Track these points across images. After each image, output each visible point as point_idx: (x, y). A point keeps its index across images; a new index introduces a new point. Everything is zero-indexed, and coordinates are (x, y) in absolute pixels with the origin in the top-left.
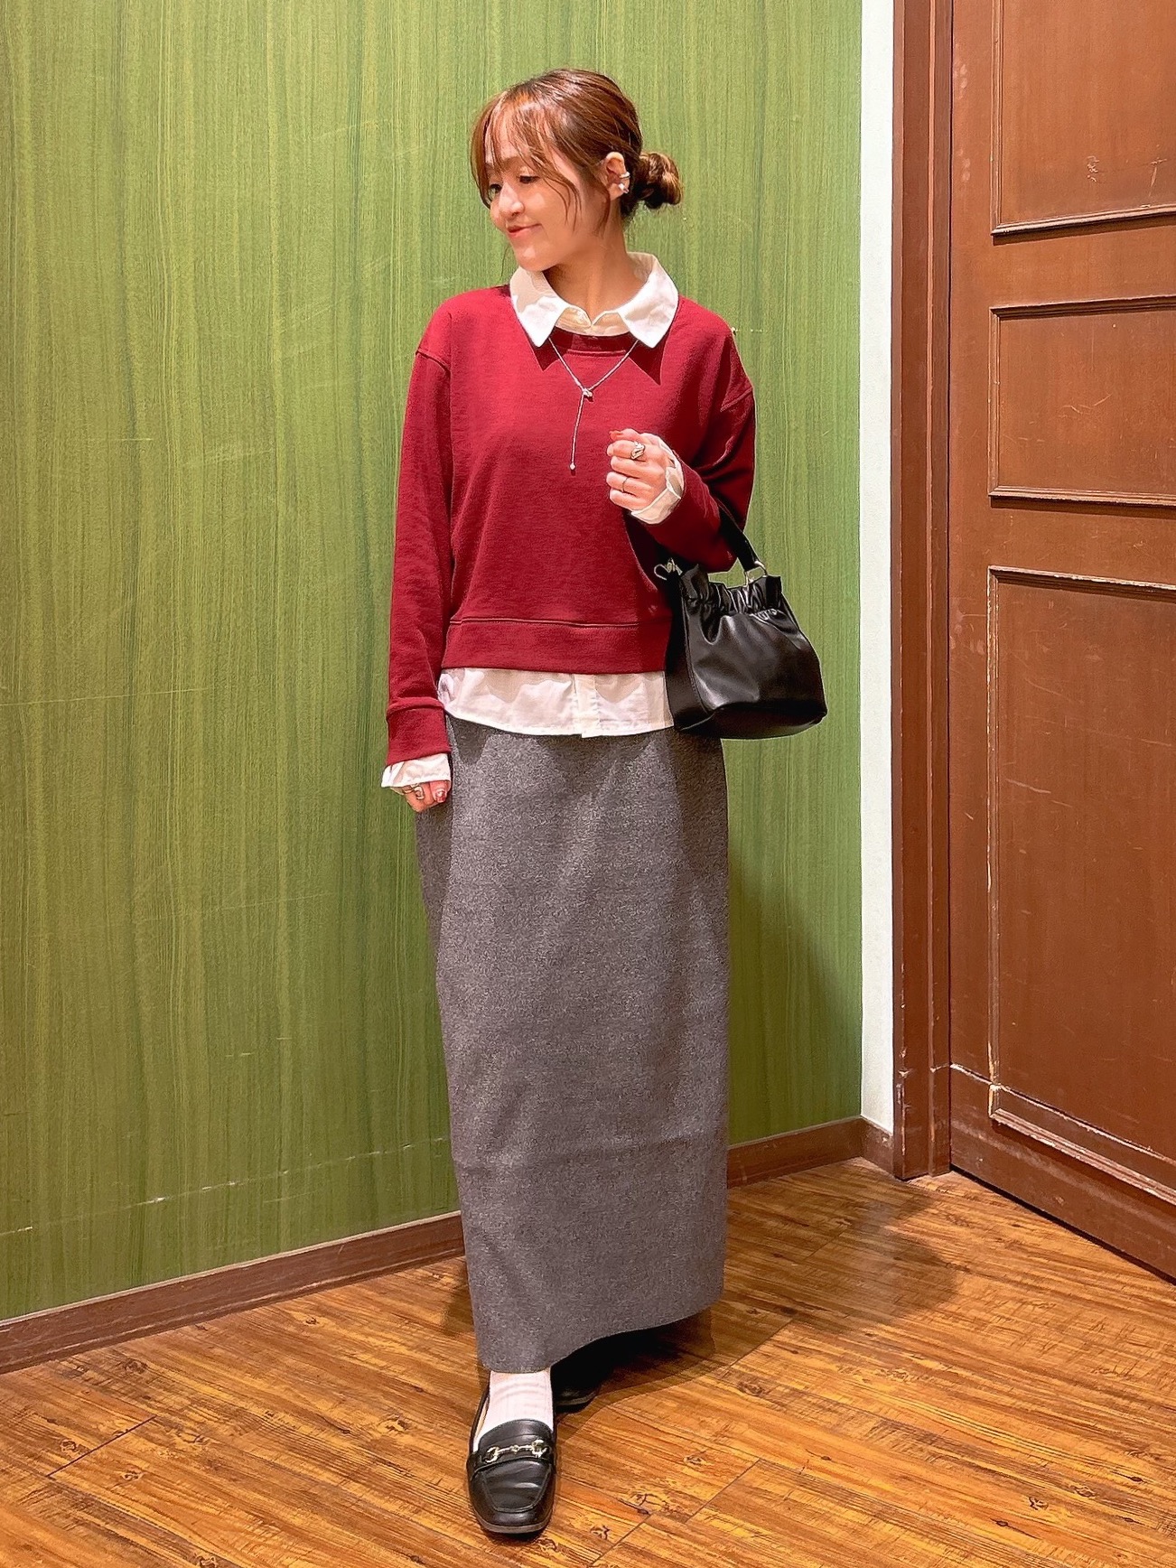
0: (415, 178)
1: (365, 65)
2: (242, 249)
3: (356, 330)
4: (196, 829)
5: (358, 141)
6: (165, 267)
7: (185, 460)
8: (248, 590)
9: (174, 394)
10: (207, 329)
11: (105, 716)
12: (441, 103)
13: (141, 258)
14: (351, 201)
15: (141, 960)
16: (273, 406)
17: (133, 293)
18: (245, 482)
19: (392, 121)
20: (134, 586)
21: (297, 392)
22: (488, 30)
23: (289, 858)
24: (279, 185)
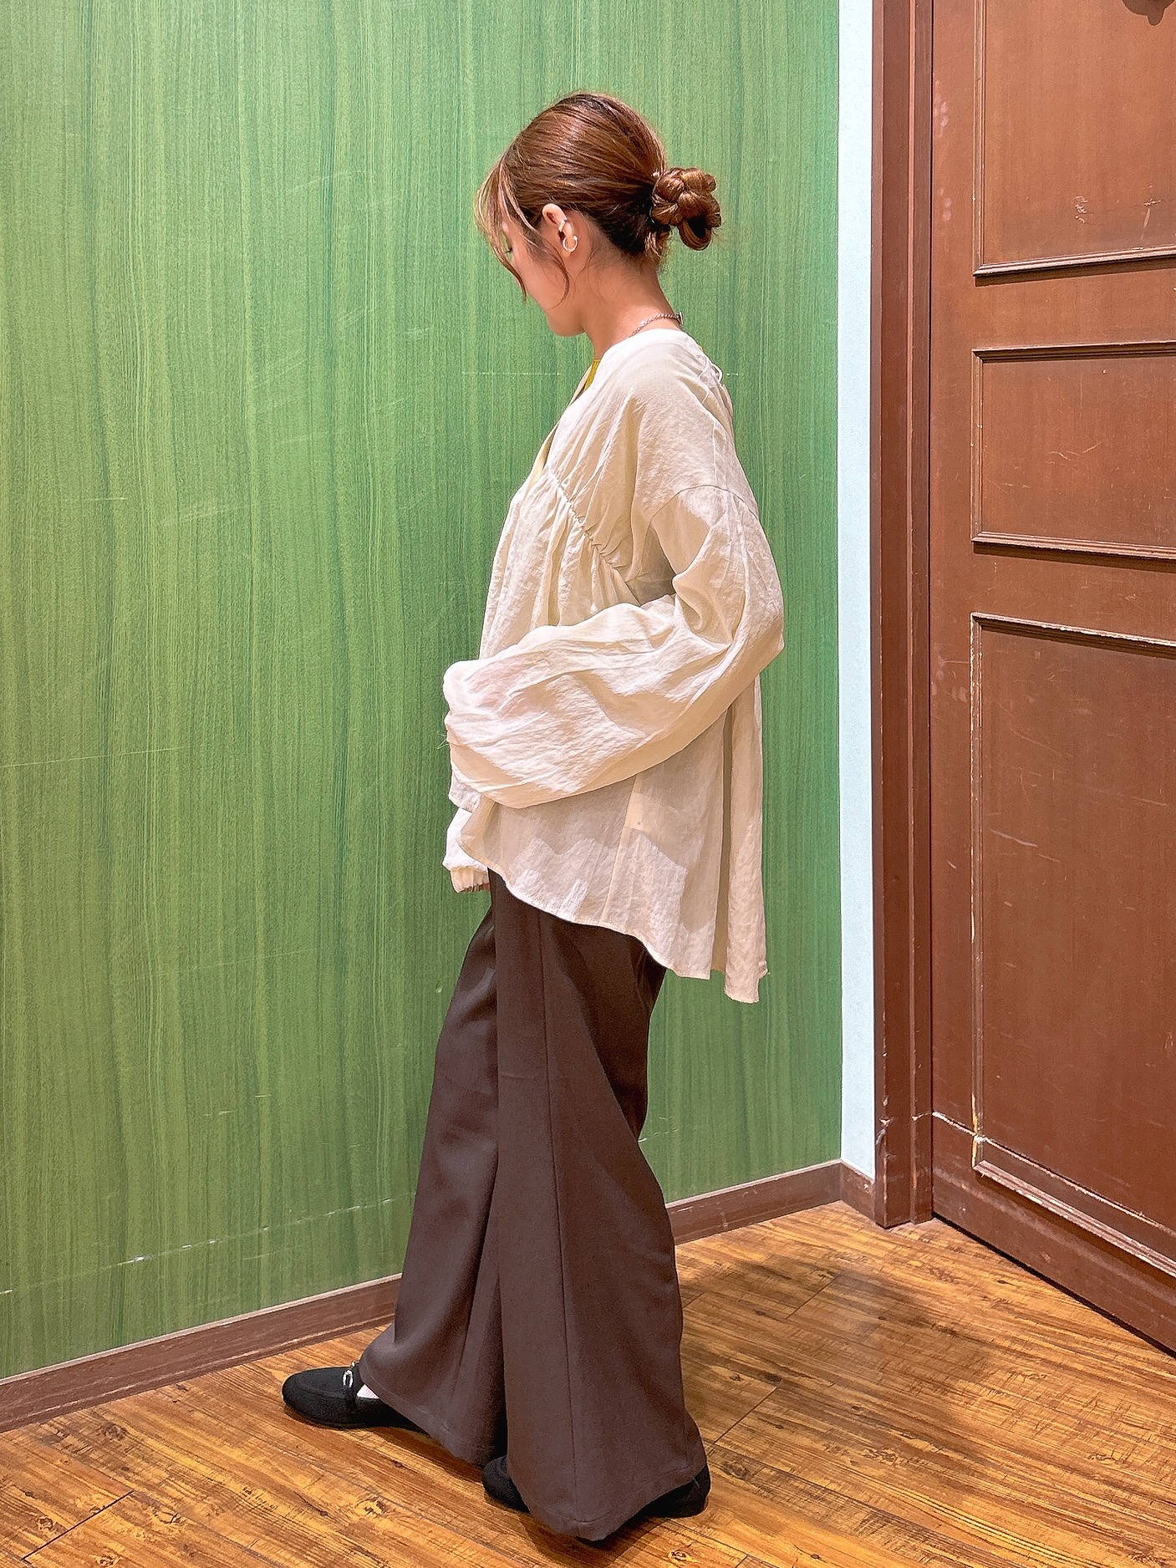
0: (389, 228)
1: (337, 112)
2: (215, 305)
3: (330, 385)
4: (173, 889)
5: (330, 192)
6: (138, 325)
7: (159, 518)
8: (224, 647)
9: (148, 452)
10: (180, 387)
11: (81, 778)
12: (414, 153)
13: (113, 316)
14: (324, 254)
15: (119, 1021)
16: (247, 462)
17: (105, 351)
18: (220, 539)
19: (365, 171)
20: (109, 647)
21: (272, 448)
22: (461, 78)
23: (267, 915)
24: (252, 239)
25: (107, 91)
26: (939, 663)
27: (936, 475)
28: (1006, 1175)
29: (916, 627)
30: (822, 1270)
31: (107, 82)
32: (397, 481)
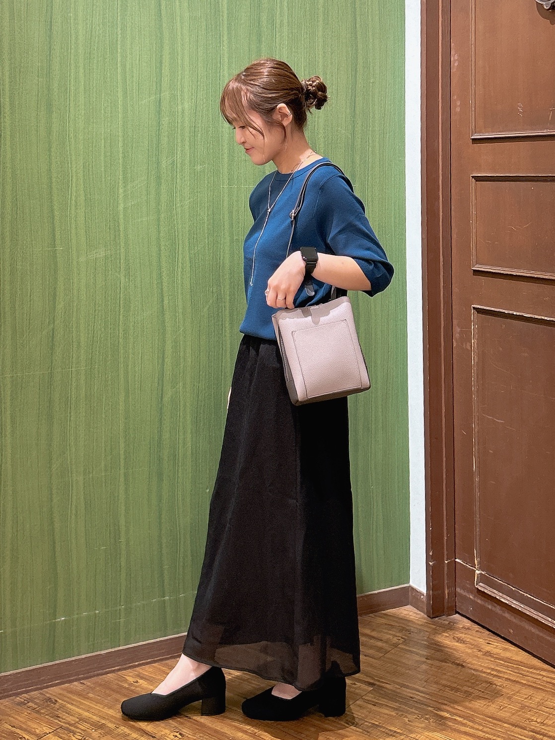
0: (186, 119)
1: (163, 65)
2: (105, 156)
3: (158, 194)
4: (81, 436)
5: (160, 103)
6: (70, 166)
7: (78, 258)
8: (106, 319)
9: (73, 226)
10: (89, 195)
11: (39, 382)
12: (199, 83)
13: (59, 163)
14: (157, 131)
15: (55, 501)
16: (119, 230)
17: (55, 179)
18: (106, 267)
19: (176, 92)
20: (53, 319)
21: (130, 223)
22: (221, 47)
23: (125, 451)
24: (123, 126)
25: (58, 58)
26: (457, 330)
27: (454, 236)
28: (491, 589)
29: (445, 312)
30: (399, 637)
31: (58, 55)
32: (189, 239)
